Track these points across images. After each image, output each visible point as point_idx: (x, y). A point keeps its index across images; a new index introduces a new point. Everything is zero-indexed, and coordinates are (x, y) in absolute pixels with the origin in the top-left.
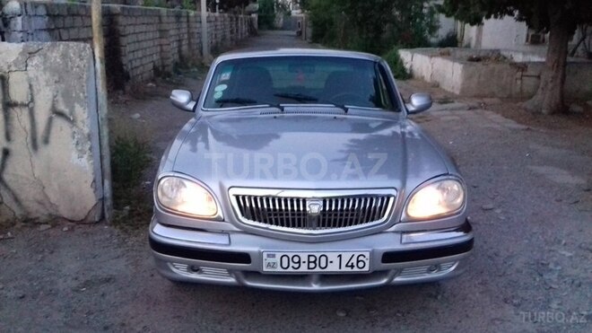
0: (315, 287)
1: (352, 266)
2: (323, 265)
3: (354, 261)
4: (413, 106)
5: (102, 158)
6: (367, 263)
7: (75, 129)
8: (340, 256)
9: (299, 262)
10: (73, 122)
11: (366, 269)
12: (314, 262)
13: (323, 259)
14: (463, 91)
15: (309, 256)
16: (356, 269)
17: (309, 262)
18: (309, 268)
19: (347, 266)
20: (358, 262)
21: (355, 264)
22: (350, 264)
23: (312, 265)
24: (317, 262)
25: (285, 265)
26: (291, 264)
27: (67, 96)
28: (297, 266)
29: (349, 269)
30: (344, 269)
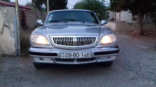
0: (76, 63)
1: (86, 56)
2: (78, 56)
3: (86, 55)
4: (102, 23)
5: (17, 38)
6: (90, 55)
7: (10, 30)
8: (82, 53)
9: (71, 55)
10: (9, 28)
11: (90, 57)
12: (75, 55)
13: (78, 54)
14: (116, 30)
15: (74, 53)
16: (87, 57)
17: (74, 55)
18: (74, 57)
19: (84, 56)
20: (87, 55)
21: (87, 56)
22: (85, 56)
23: (75, 56)
24: (76, 55)
25: (67, 56)
26: (69, 56)
27: (8, 21)
28: (70, 56)
29: (85, 57)
30: (84, 57)
